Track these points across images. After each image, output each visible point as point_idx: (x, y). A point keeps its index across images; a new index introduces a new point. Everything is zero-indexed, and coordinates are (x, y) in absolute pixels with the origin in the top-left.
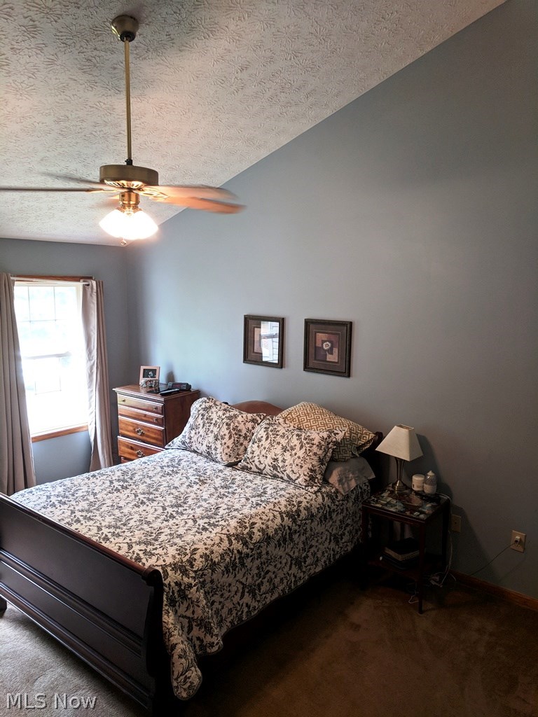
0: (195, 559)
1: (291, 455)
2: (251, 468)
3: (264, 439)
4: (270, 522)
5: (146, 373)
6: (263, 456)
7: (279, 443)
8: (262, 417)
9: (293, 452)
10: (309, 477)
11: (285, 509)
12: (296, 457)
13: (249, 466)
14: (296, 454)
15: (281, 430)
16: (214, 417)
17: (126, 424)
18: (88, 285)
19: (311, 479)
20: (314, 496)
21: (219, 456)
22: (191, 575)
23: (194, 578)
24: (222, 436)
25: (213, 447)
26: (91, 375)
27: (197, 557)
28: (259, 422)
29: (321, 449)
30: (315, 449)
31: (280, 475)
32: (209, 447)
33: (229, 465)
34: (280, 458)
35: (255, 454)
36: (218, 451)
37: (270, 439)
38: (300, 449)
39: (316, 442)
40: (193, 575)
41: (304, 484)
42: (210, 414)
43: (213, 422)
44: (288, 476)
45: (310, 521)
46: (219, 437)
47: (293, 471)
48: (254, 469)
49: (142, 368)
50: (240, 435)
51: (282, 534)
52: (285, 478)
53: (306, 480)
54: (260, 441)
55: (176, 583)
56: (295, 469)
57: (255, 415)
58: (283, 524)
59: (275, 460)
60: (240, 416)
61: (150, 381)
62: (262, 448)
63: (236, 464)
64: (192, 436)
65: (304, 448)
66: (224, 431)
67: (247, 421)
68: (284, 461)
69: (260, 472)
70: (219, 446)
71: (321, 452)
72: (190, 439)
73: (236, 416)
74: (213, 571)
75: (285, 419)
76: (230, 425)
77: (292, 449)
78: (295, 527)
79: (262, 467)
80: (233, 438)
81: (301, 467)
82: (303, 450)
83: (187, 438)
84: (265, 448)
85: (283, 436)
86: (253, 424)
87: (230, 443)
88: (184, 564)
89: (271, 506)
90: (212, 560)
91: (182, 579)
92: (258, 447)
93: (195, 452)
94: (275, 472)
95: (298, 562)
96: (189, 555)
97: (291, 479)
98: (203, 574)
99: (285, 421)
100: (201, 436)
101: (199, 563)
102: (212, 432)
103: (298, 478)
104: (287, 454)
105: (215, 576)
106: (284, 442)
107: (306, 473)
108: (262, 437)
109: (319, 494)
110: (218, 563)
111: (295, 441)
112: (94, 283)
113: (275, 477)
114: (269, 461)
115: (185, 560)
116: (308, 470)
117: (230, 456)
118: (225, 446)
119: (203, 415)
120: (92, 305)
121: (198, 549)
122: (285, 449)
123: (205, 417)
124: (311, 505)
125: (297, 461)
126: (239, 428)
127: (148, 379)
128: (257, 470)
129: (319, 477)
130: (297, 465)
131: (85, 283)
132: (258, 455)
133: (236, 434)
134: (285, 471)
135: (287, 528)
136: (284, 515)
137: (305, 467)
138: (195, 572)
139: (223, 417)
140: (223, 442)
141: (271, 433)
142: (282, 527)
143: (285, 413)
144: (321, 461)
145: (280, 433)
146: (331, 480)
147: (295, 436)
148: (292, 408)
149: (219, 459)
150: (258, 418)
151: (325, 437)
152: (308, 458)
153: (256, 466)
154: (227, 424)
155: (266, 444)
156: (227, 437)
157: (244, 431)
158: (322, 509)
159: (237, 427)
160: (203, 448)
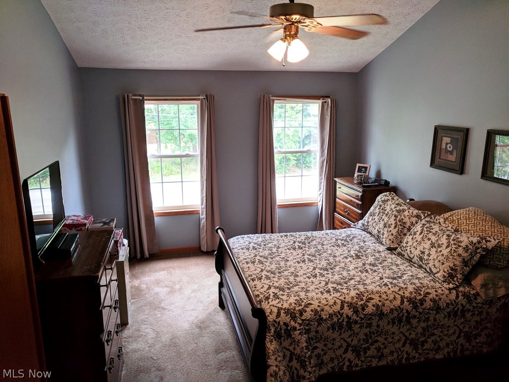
0: (306, 311)
1: (436, 251)
2: (404, 255)
3: (418, 233)
4: (388, 302)
5: (360, 170)
6: (414, 247)
7: (429, 239)
8: (426, 215)
9: (439, 249)
10: (448, 274)
11: (409, 295)
12: (440, 254)
13: (403, 253)
14: (441, 251)
15: (436, 228)
16: (388, 208)
17: (340, 205)
18: (325, 102)
19: (450, 276)
20: (447, 292)
21: (384, 240)
22: (298, 321)
23: (300, 325)
24: (389, 225)
25: (382, 232)
26: (322, 168)
27: (308, 310)
28: (422, 218)
29: (467, 252)
30: (460, 250)
31: (424, 266)
32: (379, 232)
33: (389, 249)
34: (427, 252)
35: (409, 244)
36: (384, 236)
37: (423, 234)
38: (446, 248)
39: (463, 244)
40: (301, 322)
41: (442, 279)
42: (386, 206)
43: (386, 212)
44: (430, 269)
45: (435, 312)
46: (387, 225)
47: (434, 265)
48: (406, 256)
49: (358, 165)
50: (404, 227)
51: (398, 315)
52: (428, 270)
53: (444, 276)
54: (415, 234)
55: (285, 324)
56: (437, 264)
57: (420, 212)
58: (402, 307)
59: (423, 253)
60: (407, 211)
61: (361, 175)
62: (415, 240)
63: (395, 249)
64: (370, 220)
65: (450, 248)
66: (392, 221)
67: (412, 216)
68: (429, 255)
69: (410, 260)
70: (385, 232)
71: (466, 255)
72: (368, 223)
73: (404, 211)
74: (319, 324)
75: (445, 220)
76: (397, 217)
77: (439, 246)
78: (414, 312)
79: (412, 256)
80: (397, 228)
81: (443, 264)
82: (448, 250)
83: (366, 222)
84: (417, 241)
85: (434, 234)
86: (417, 219)
87: (394, 232)
88: (295, 312)
89: (396, 289)
90: (320, 316)
91: (290, 322)
92: (412, 239)
93: (370, 233)
94: (421, 263)
95: (414, 344)
96: (303, 306)
97: (432, 272)
98: (309, 324)
99: (445, 221)
100: (375, 222)
101: (308, 315)
102: (383, 220)
103: (438, 272)
104: (434, 250)
105: (319, 329)
106: (434, 238)
107: (446, 270)
108: (417, 231)
109: (454, 291)
110: (326, 320)
111: (444, 240)
112: (329, 100)
113: (420, 267)
114: (417, 252)
115: (297, 309)
116: (448, 268)
117: (393, 242)
118: (390, 233)
119: (380, 206)
120: (327, 117)
121: (312, 304)
122: (433, 245)
123: (381, 208)
124: (440, 299)
125: (440, 258)
126: (404, 221)
127: (361, 174)
128: (408, 258)
129: (459, 276)
130: (439, 261)
131: (323, 101)
132: (411, 246)
133: (401, 225)
134: (428, 264)
135: (405, 311)
136: (405, 300)
137: (447, 264)
138: (303, 320)
139: (394, 210)
140: (389, 229)
141: (425, 229)
142: (399, 309)
143: (447, 215)
144: (465, 263)
145: (434, 231)
146: (473, 283)
147: (445, 236)
148: (456, 211)
149: (384, 243)
150: (422, 215)
151: (474, 242)
152: (451, 257)
153: (408, 254)
154: (395, 216)
155: (418, 237)
156: (393, 226)
157: (408, 224)
158: (453, 305)
159: (402, 219)
160: (375, 232)
